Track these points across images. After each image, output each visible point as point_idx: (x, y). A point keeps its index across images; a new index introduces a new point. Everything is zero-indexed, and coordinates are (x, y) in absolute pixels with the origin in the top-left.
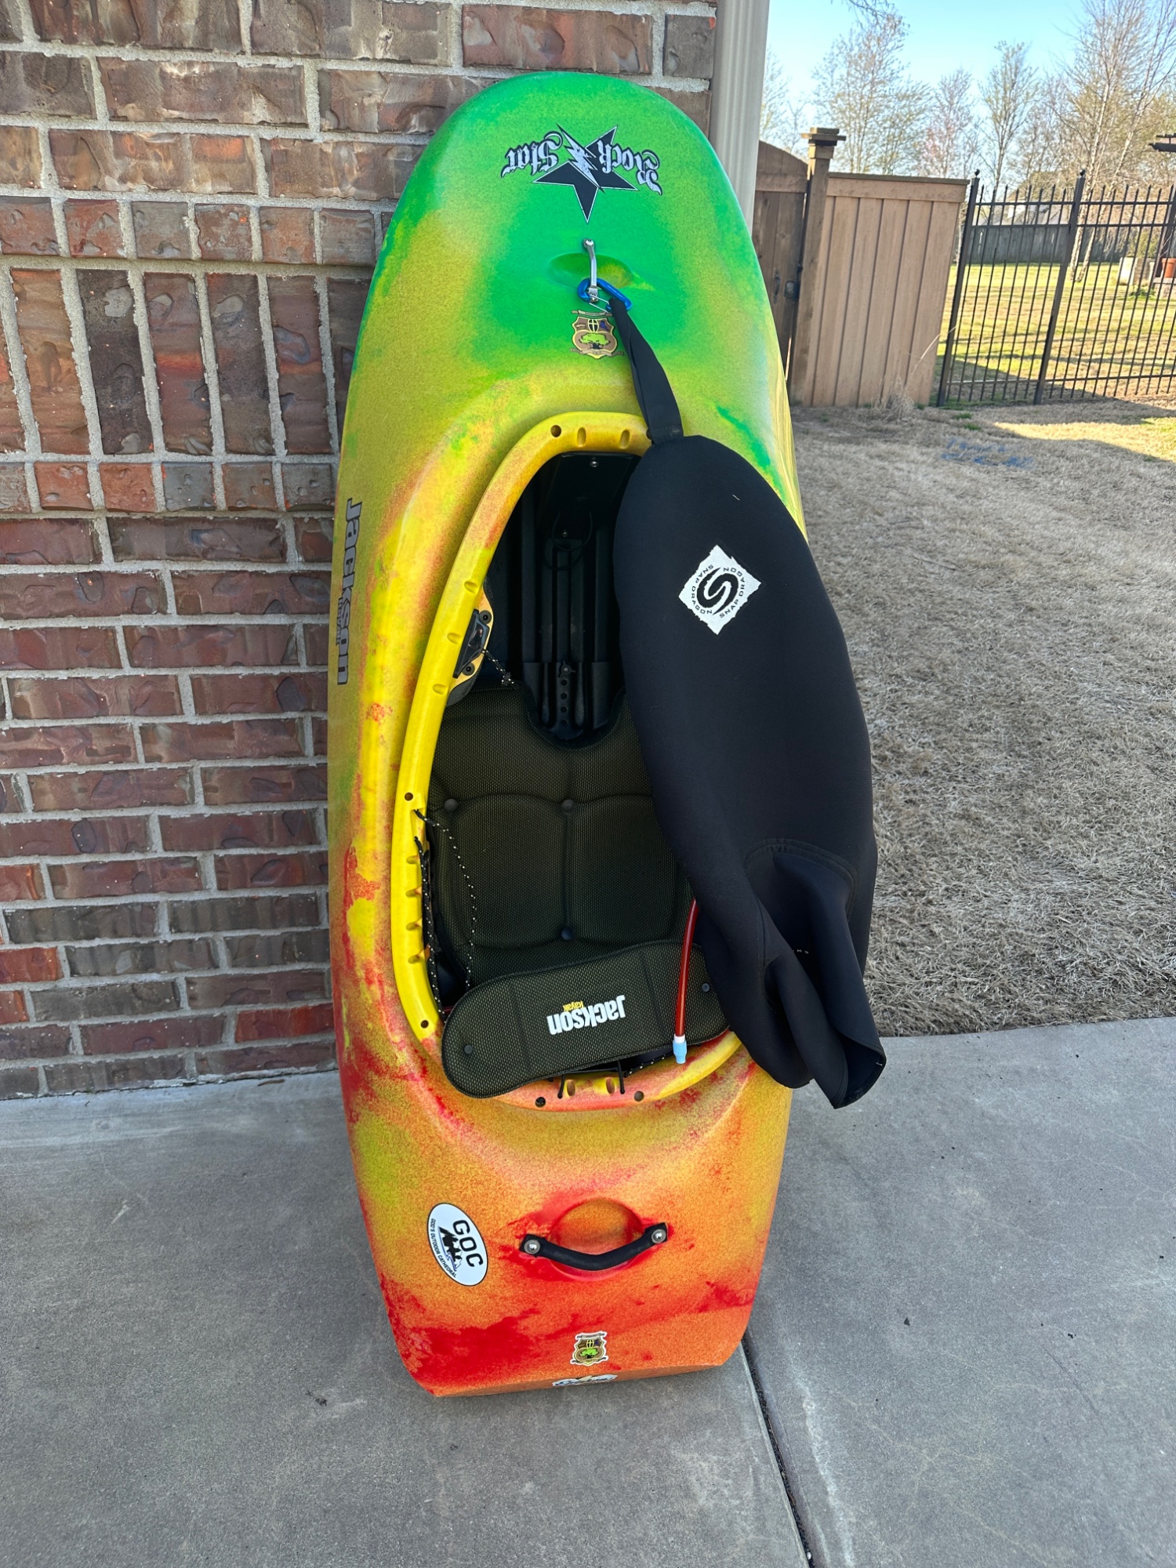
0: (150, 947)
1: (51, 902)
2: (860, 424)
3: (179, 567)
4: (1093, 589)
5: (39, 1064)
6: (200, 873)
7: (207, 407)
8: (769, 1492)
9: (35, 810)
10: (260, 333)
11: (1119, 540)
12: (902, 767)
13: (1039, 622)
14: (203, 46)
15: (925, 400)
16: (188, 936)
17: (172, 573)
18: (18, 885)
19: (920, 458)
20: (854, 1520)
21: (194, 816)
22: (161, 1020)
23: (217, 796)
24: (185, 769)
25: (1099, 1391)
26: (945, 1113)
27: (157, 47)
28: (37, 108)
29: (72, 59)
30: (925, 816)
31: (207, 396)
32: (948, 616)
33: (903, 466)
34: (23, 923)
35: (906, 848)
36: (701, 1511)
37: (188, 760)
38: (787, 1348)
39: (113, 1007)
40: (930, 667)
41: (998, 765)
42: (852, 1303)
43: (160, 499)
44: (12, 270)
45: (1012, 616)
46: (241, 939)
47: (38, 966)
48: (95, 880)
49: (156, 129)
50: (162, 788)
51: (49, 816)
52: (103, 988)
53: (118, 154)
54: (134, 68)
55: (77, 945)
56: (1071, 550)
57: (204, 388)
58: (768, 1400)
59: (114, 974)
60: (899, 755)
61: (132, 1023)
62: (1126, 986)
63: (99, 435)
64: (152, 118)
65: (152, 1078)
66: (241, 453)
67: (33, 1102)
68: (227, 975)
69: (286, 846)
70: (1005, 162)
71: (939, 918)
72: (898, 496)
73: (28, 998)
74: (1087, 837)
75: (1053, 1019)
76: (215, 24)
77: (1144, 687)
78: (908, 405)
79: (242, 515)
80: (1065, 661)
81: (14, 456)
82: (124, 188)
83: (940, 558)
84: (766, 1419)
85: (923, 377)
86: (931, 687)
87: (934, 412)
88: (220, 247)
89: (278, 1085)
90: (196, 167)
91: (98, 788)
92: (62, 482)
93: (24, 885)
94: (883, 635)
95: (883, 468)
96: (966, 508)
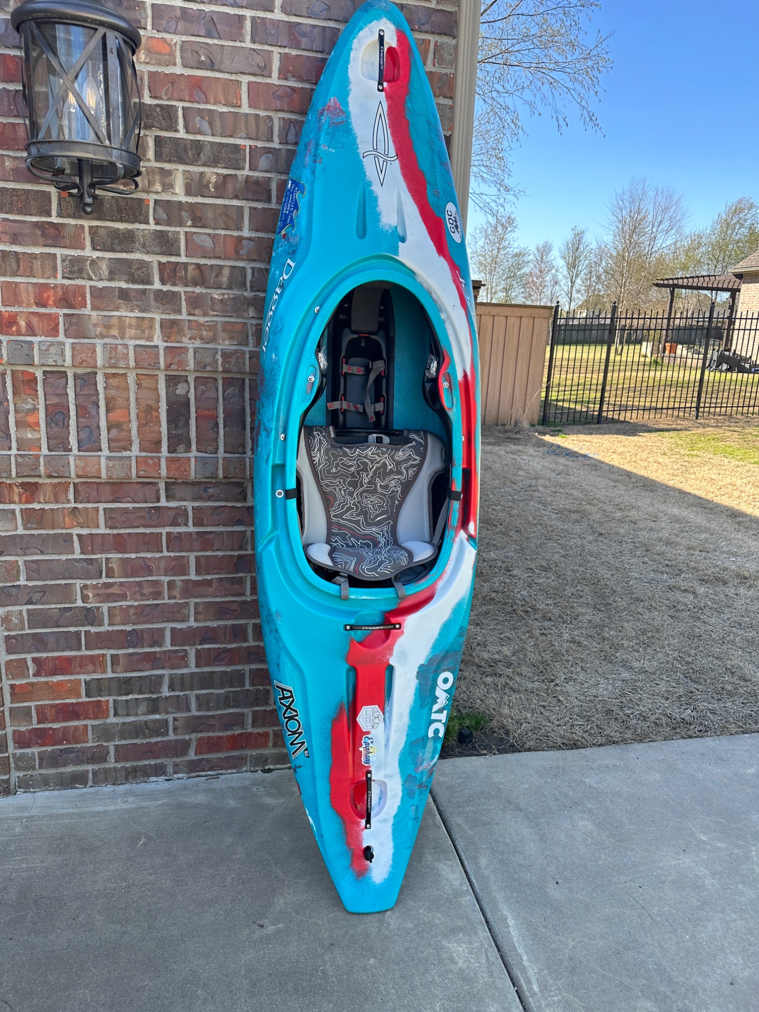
0: (157, 699)
1: (110, 675)
2: (500, 435)
3: (196, 504)
4: (635, 523)
5: (90, 767)
6: (188, 658)
7: (217, 433)
8: (493, 959)
9: (110, 625)
10: (244, 402)
11: (648, 497)
12: (537, 616)
13: (606, 541)
14: (230, 288)
15: (536, 421)
16: (177, 693)
17: (193, 507)
18: (95, 665)
19: (535, 454)
20: (537, 971)
21: (189, 627)
22: (158, 742)
23: (201, 617)
24: (187, 603)
25: (655, 911)
26: (571, 787)
27: (210, 288)
28: (157, 310)
29: (174, 292)
30: (551, 641)
31: (218, 428)
32: (556, 538)
33: (525, 457)
34: (94, 686)
35: (542, 657)
36: (460, 969)
37: (189, 598)
38: (497, 896)
39: (134, 734)
40: (548, 565)
41: (588, 615)
42: (529, 875)
43: (193, 473)
44: (137, 375)
45: (591, 538)
46: (204, 695)
47: (98, 710)
48: (134, 662)
49: (206, 319)
50: (175, 613)
51: (116, 628)
52: (130, 723)
53: (189, 329)
54: (200, 295)
55: (120, 698)
56: (622, 503)
57: (217, 425)
58: (490, 920)
59: (137, 715)
60: (535, 610)
61: (142, 743)
62: (662, 725)
63: (167, 445)
64: (205, 314)
65: (149, 776)
66: (231, 453)
67: (85, 790)
68: (194, 716)
69: (232, 643)
70: (574, 289)
71: (562, 692)
72: (524, 474)
73: (90, 728)
74: (638, 651)
75: (624, 741)
76: (235, 280)
77: (665, 575)
78: (526, 425)
79: (228, 480)
80: (622, 562)
81: (127, 454)
82: (190, 342)
83: (550, 507)
84: (489, 929)
85: (533, 410)
86: (549, 574)
87: (541, 428)
88: (231, 366)
89: (216, 780)
90: (222, 334)
91: (143, 613)
92: (147, 465)
93: (98, 665)
94: (521, 547)
95: (514, 459)
96: (563, 481)
